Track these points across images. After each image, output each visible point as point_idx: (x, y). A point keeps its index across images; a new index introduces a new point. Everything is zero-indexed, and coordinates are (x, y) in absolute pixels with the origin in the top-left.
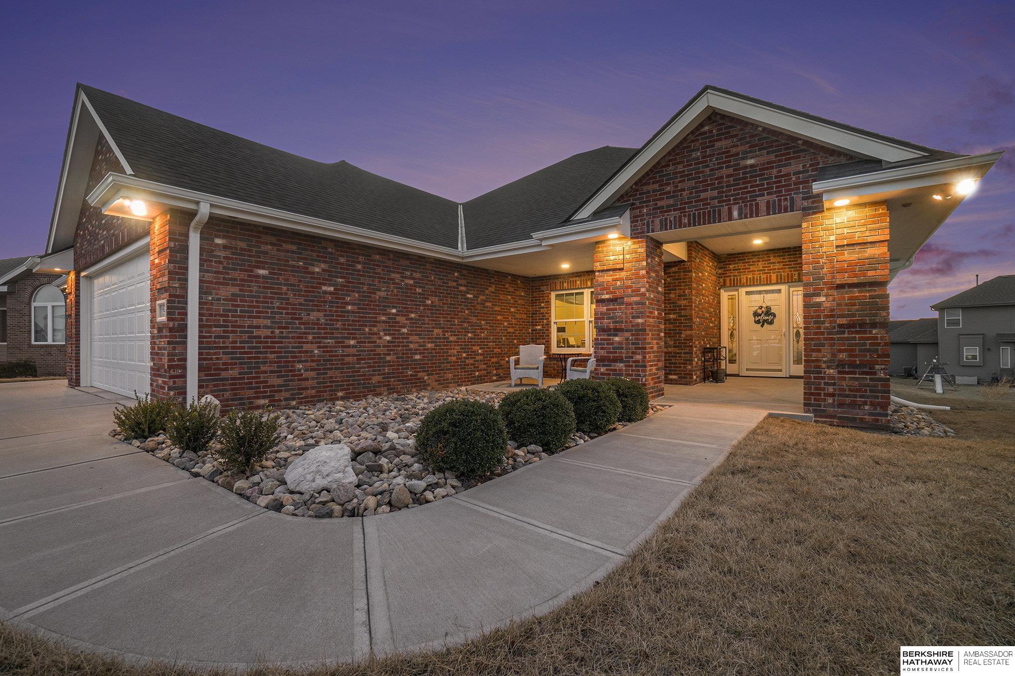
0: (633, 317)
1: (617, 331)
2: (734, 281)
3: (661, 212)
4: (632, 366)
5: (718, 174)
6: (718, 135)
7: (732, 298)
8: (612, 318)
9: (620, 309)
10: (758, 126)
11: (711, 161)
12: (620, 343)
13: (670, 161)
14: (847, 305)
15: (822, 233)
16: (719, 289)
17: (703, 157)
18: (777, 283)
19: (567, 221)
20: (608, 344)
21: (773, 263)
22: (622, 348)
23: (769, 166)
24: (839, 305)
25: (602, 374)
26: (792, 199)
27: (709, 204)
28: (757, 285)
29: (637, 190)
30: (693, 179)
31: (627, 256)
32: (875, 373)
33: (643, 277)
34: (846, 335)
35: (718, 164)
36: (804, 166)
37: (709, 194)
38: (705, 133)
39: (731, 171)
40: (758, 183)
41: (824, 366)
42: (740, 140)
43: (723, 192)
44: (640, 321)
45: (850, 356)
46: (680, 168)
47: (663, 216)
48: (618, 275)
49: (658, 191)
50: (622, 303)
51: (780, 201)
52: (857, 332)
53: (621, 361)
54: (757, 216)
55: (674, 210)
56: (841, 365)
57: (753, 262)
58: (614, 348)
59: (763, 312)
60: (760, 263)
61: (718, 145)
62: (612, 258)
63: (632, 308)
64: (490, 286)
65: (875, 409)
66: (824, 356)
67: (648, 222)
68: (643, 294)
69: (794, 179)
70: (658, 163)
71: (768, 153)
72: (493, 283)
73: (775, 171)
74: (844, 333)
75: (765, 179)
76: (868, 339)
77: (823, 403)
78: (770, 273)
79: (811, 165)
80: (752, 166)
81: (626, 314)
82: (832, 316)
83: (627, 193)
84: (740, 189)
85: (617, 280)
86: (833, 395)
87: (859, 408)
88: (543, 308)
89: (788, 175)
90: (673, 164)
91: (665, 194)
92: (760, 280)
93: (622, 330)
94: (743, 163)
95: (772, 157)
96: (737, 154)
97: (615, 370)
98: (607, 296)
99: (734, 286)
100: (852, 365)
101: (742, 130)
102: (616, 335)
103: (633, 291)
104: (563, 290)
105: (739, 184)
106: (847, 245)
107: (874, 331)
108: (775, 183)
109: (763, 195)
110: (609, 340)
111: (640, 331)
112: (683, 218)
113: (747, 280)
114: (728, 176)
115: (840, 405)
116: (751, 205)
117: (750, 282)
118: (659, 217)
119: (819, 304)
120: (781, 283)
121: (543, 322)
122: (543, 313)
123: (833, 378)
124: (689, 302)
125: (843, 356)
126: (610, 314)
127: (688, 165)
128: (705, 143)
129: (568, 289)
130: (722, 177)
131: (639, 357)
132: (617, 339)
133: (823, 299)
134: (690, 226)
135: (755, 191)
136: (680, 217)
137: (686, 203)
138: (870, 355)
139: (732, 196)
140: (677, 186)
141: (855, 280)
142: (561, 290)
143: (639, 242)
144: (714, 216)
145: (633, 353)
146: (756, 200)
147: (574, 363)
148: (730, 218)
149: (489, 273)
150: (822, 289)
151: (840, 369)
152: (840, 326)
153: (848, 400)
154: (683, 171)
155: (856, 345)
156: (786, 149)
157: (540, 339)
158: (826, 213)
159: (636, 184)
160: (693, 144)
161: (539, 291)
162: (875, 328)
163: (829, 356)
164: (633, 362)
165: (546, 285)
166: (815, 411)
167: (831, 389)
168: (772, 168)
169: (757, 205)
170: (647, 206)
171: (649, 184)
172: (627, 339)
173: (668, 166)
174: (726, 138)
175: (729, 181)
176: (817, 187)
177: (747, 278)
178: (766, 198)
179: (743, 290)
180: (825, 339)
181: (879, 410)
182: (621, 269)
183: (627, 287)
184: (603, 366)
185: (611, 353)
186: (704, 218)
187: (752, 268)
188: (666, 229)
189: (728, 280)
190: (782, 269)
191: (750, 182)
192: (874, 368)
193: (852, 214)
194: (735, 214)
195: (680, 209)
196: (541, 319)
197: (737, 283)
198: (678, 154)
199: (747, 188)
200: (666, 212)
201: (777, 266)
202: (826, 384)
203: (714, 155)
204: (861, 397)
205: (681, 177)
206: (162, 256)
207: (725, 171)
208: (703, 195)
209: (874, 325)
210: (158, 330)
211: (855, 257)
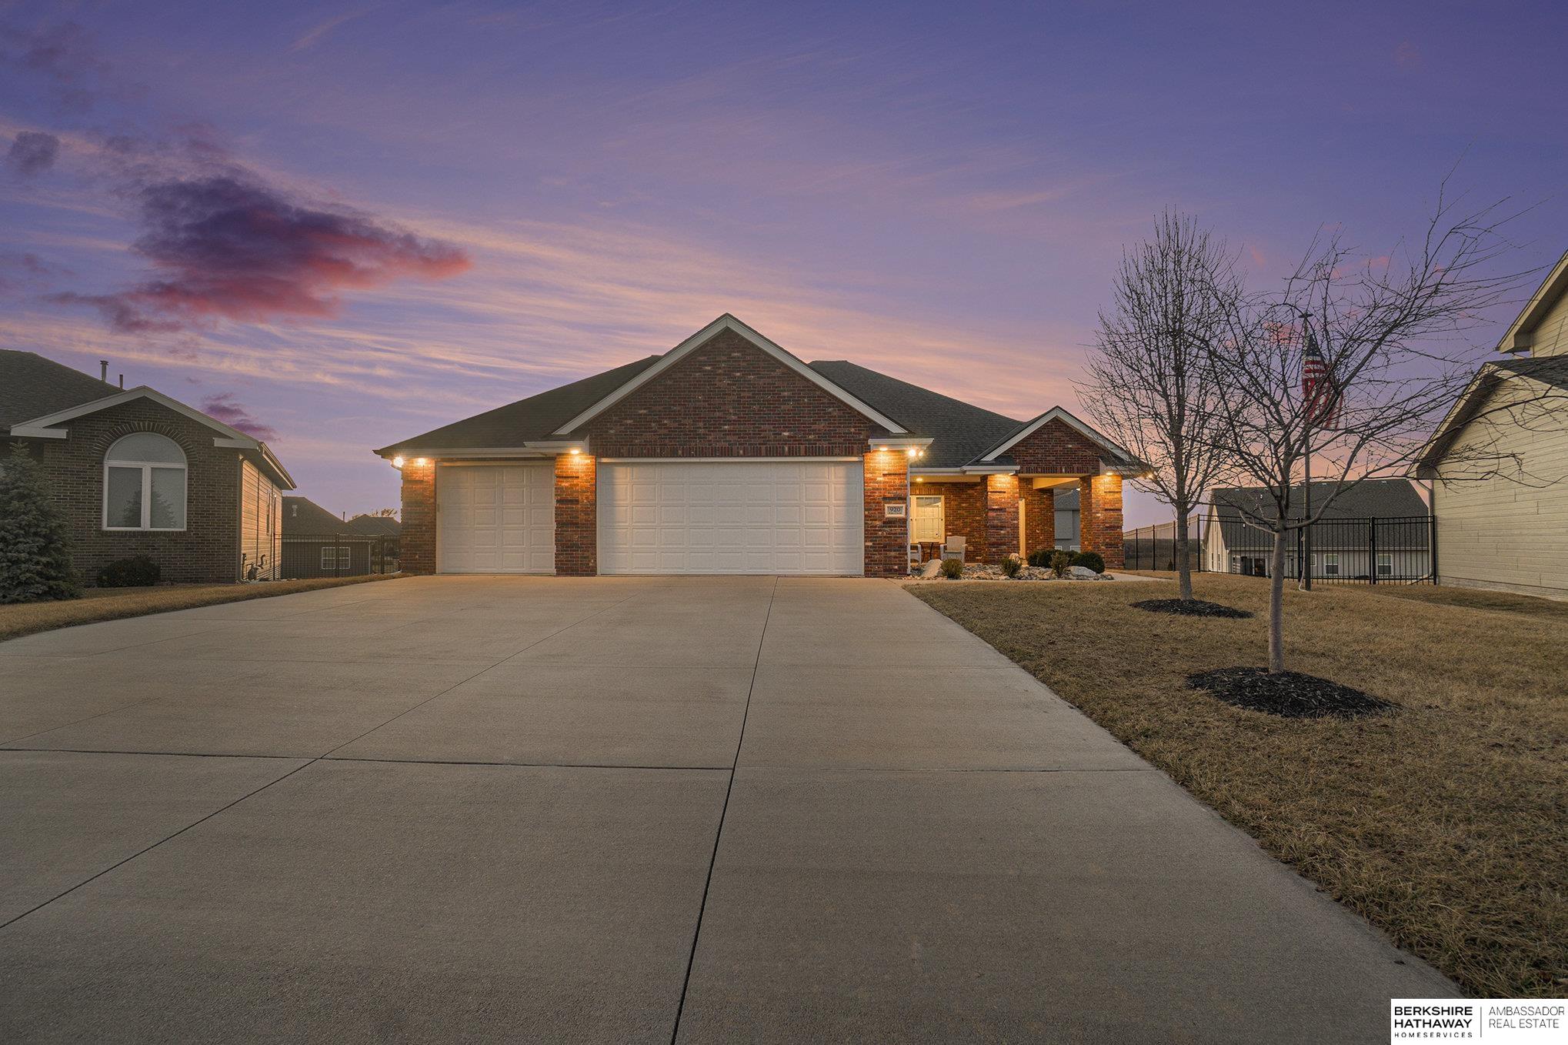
1: (1002, 528)
12: (1004, 534)
13: (1032, 436)
14: (1108, 518)
15: (1098, 486)
20: (997, 535)
22: (1005, 537)
23: (1078, 450)
24: (1105, 518)
26: (1088, 468)
27: (1051, 463)
29: (1013, 449)
30: (1043, 448)
31: (1008, 485)
32: (1119, 548)
33: (1017, 497)
34: (1108, 531)
35: (1056, 443)
36: (1092, 453)
37: (1051, 458)
39: (1061, 448)
40: (1074, 457)
41: (1100, 545)
42: (1067, 434)
43: (1058, 459)
44: (1015, 522)
45: (1110, 540)
46: (1036, 441)
47: (1028, 465)
48: (1002, 495)
49: (1025, 451)
50: (1005, 512)
51: (1083, 467)
52: (1112, 530)
53: (1005, 544)
55: (1034, 463)
56: (1107, 545)
58: (1000, 537)
61: (1055, 434)
63: (1011, 514)
65: (1119, 563)
68: (1017, 508)
69: (1089, 459)
70: (1028, 437)
71: (1077, 444)
73: (1081, 454)
75: (1077, 456)
76: (1116, 533)
79: (1097, 456)
80: (1071, 448)
81: (1007, 517)
82: (1103, 522)
83: (1012, 453)
84: (1065, 459)
87: (1113, 563)
89: (1086, 457)
90: (1033, 439)
91: (1029, 453)
94: (1067, 446)
95: (1079, 446)
96: (1064, 441)
97: (1001, 550)
98: (996, 507)
100: (1111, 544)
101: (1070, 430)
103: (1011, 505)
105: (1065, 456)
106: (1109, 492)
107: (1118, 530)
108: (1080, 458)
109: (1076, 463)
110: (998, 532)
114: (1060, 451)
119: (1098, 517)
125: (1107, 540)
126: (998, 517)
127: (1041, 441)
128: (1049, 431)
131: (1015, 542)
132: (1002, 532)
133: (1099, 515)
134: (1043, 473)
135: (1072, 461)
136: (1037, 467)
137: (1040, 461)
138: (1117, 540)
139: (1062, 461)
140: (1036, 451)
141: (1112, 507)
143: (1015, 477)
144: (1054, 470)
145: (1012, 540)
146: (1072, 466)
148: (1061, 472)
150: (1099, 510)
152: (1106, 527)
153: (1110, 560)
154: (1038, 444)
155: (1112, 536)
156: (1085, 444)
158: (1101, 477)
159: (1015, 445)
160: (1043, 430)
163: (1102, 540)
168: (1080, 452)
172: (1008, 532)
174: (1059, 431)
175: (1060, 454)
176: (1103, 468)
178: (1077, 465)
182: (1005, 491)
183: (1008, 502)
184: (994, 548)
185: (999, 540)
186: (1049, 470)
191: (1070, 456)
193: (1110, 478)
194: (1064, 470)
195: (1037, 463)
198: (1036, 434)
199: (1069, 459)
203: (1053, 438)
204: (1114, 558)
205: (1037, 446)
206: (893, 477)
207: (1058, 448)
208: (1048, 458)
209: (1118, 527)
210: (884, 523)
211: (1111, 497)
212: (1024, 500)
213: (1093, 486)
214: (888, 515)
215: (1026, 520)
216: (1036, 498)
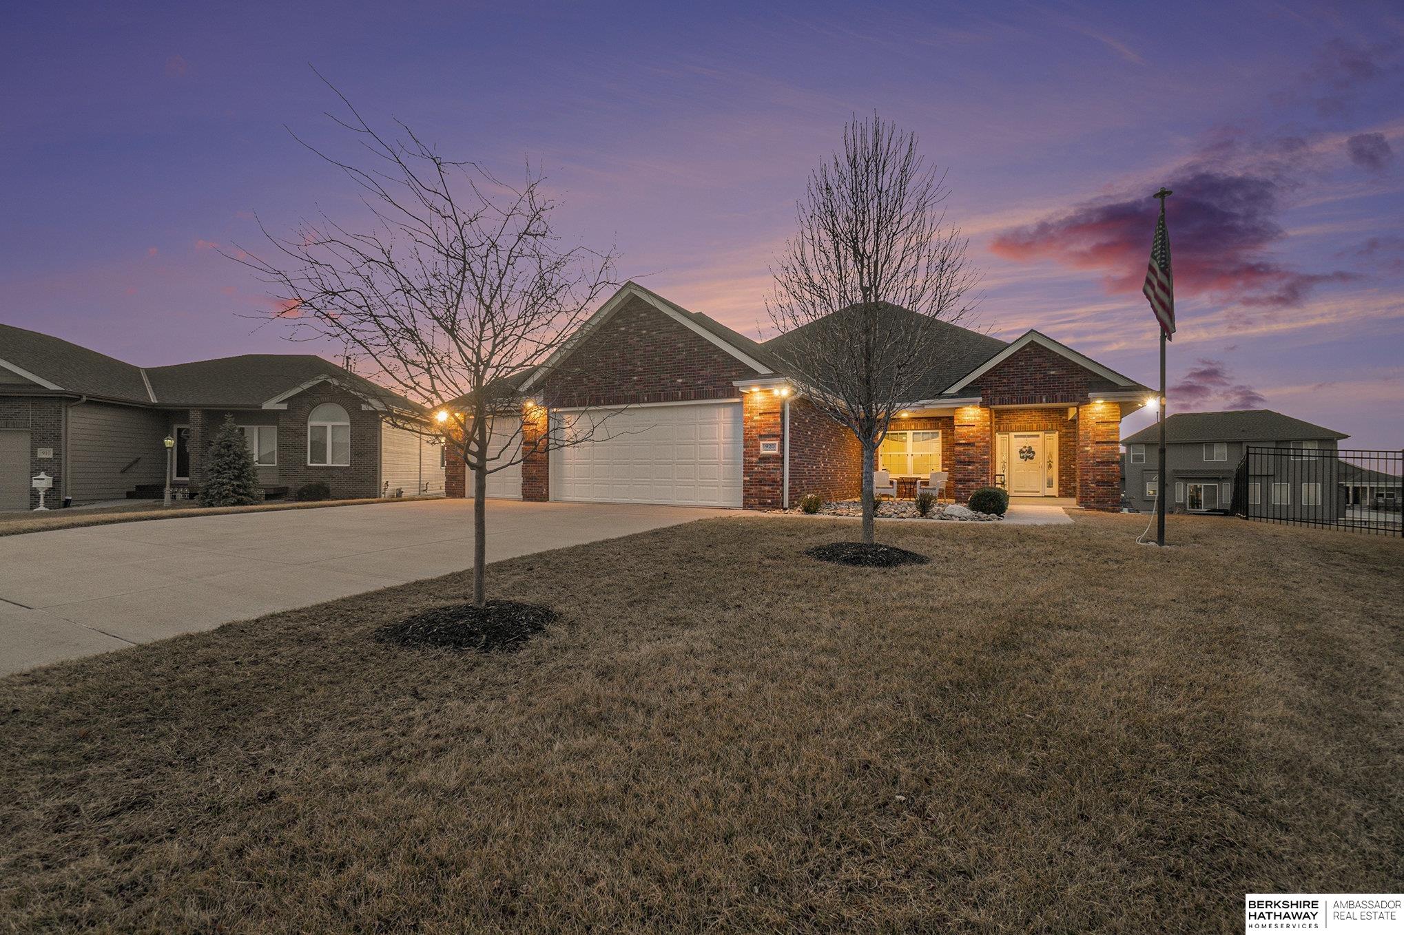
0: (981, 455)
1: (970, 463)
2: (1006, 427)
3: (1001, 394)
4: (980, 484)
5: (1034, 376)
6: (1035, 355)
7: (1003, 440)
11: (1030, 369)
12: (972, 470)
13: (1006, 365)
14: (1101, 452)
15: (1089, 415)
16: (996, 433)
17: (1026, 366)
18: (1037, 431)
19: (940, 395)
20: (964, 471)
21: (1034, 415)
22: (974, 473)
23: (1062, 376)
24: (1097, 452)
25: (959, 489)
26: (1074, 395)
27: (1029, 392)
28: (1023, 431)
29: (985, 379)
30: (1020, 377)
31: (977, 418)
32: (1114, 486)
33: (988, 431)
35: (1034, 371)
36: (1081, 379)
37: (1029, 387)
38: (1027, 352)
39: (1041, 376)
40: (1056, 384)
41: (1089, 483)
42: (1047, 360)
43: (1037, 387)
44: (986, 457)
45: (1102, 477)
46: (1012, 370)
47: (1001, 396)
48: (971, 429)
49: (999, 381)
50: (974, 446)
51: (1068, 395)
52: (1106, 466)
53: (973, 481)
54: (1056, 402)
55: (1008, 393)
56: (1098, 483)
57: (1020, 414)
58: (968, 473)
60: (1025, 415)
61: (1034, 360)
62: (967, 418)
63: (981, 450)
66: (1090, 478)
67: (992, 399)
68: (988, 442)
69: (1076, 385)
70: (998, 365)
71: (1063, 370)
73: (1065, 379)
74: (1099, 466)
75: (1060, 383)
76: (1111, 469)
77: (1089, 500)
78: (1032, 423)
79: (1085, 379)
80: (1053, 375)
81: (976, 452)
82: (1094, 457)
83: (977, 380)
84: (1047, 386)
85: (970, 432)
86: (1094, 497)
87: (1106, 504)
89: (1073, 382)
90: (1008, 367)
91: (1002, 384)
92: (1025, 427)
93: (974, 462)
94: (1048, 372)
95: (1064, 372)
96: (1046, 367)
97: (969, 486)
98: (964, 442)
99: (1006, 430)
100: (1103, 482)
101: (1048, 354)
103: (981, 439)
104: (890, 430)
105: (1046, 384)
106: (1101, 422)
107: (1113, 465)
108: (1066, 386)
109: (1059, 391)
110: (965, 468)
111: (986, 463)
112: (1013, 398)
113: (1015, 427)
114: (1040, 379)
115: (1098, 502)
116: (1053, 395)
117: (1018, 429)
118: (998, 396)
119: (1087, 451)
120: (1040, 430)
123: (1094, 488)
125: (1098, 477)
126: (966, 452)
127: (1017, 369)
129: (898, 430)
130: (1037, 379)
132: (970, 467)
133: (1089, 448)
134: (1017, 404)
135: (1055, 389)
137: (1015, 390)
138: (1112, 477)
139: (1042, 389)
140: (1010, 380)
141: (1105, 440)
143: (986, 411)
144: (1032, 398)
145: (980, 476)
146: (1055, 393)
148: (1041, 402)
150: (1089, 443)
152: (1098, 462)
153: (1101, 499)
154: (1015, 373)
155: (1105, 472)
156: (1072, 368)
158: (1091, 406)
159: (984, 375)
163: (1092, 478)
164: (980, 481)
166: (1085, 506)
167: (1093, 494)
168: (1064, 377)
169: (1056, 395)
170: (991, 390)
171: (992, 376)
172: (977, 468)
174: (1040, 356)
175: (1040, 381)
176: (1090, 395)
178: (1061, 393)
179: (1012, 434)
180: (1090, 469)
181: (1115, 504)
182: (972, 425)
183: (977, 437)
184: (960, 484)
185: (966, 476)
186: (1026, 400)
187: (1019, 419)
188: (1000, 404)
189: (1001, 426)
190: (1040, 420)
191: (1052, 383)
192: (1113, 484)
193: (1102, 407)
194: (1044, 400)
195: (1011, 393)
197: (1008, 429)
199: (1050, 386)
200: (1003, 394)
201: (1037, 418)
205: (1012, 375)
206: (768, 416)
207: (1038, 376)
208: (1025, 387)
209: (1113, 462)
210: (760, 459)
211: (1105, 428)
212: (1057, 433)
213: (1081, 416)
214: (763, 452)
215: (1059, 455)
216: (1072, 430)
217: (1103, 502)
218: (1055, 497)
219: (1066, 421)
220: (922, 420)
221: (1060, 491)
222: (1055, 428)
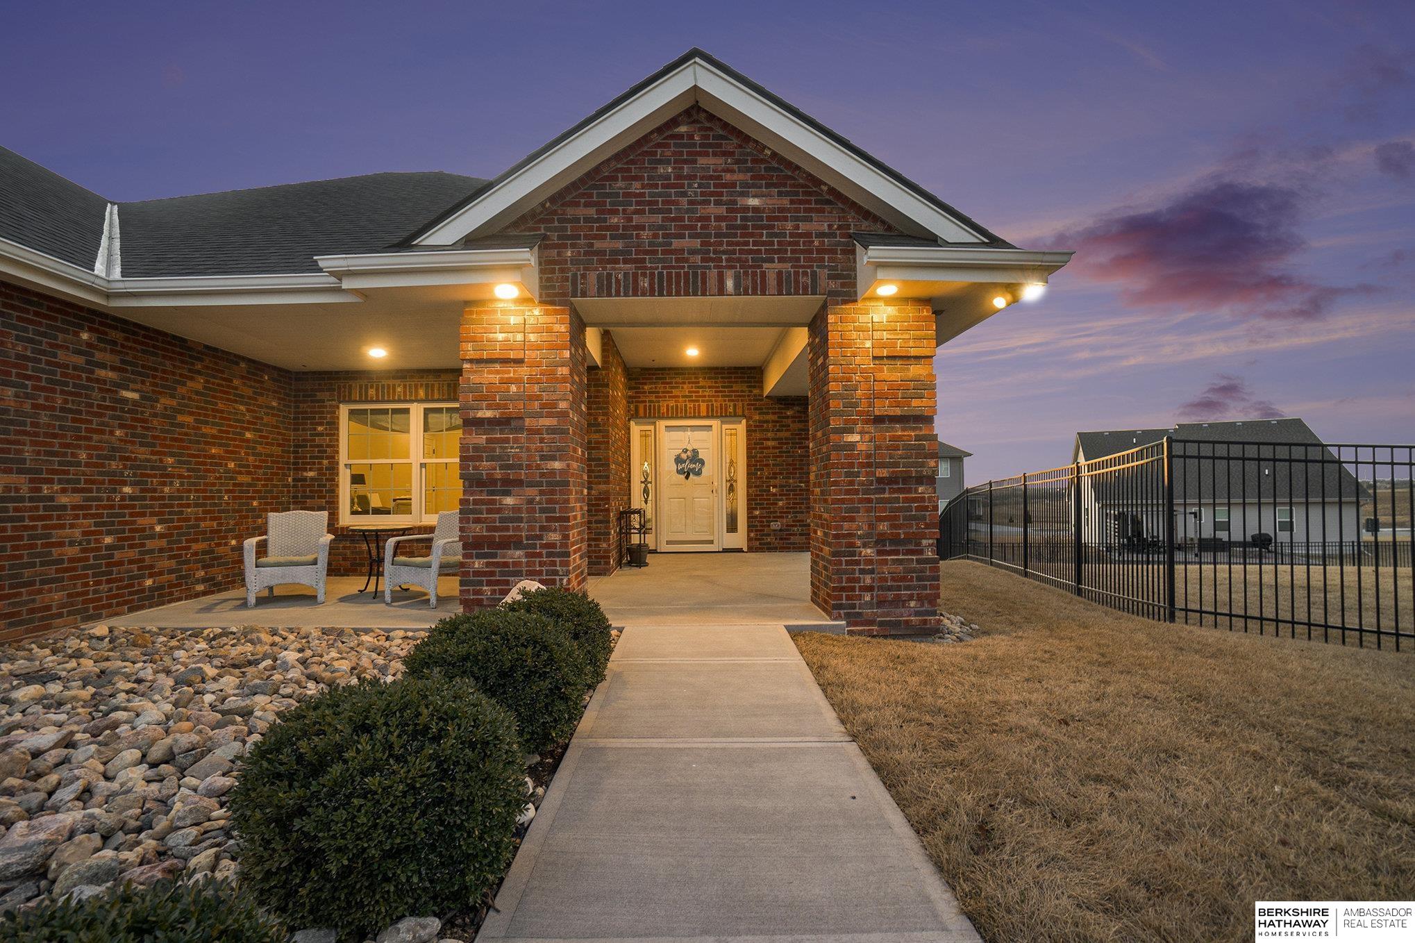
0: (543, 458)
1: (509, 485)
2: (650, 409)
3: (600, 262)
4: (540, 555)
5: (701, 211)
6: (702, 145)
7: (644, 435)
8: (499, 458)
9: (516, 440)
10: (765, 147)
11: (690, 186)
12: (516, 509)
13: (618, 170)
14: (888, 448)
15: (854, 335)
16: (629, 420)
17: (678, 177)
18: (707, 417)
20: (489, 511)
21: (702, 387)
22: (520, 520)
23: (779, 215)
24: (877, 448)
25: (477, 573)
26: (814, 274)
27: (687, 260)
28: (681, 418)
29: (555, 213)
30: (659, 211)
31: (532, 337)
32: (921, 552)
33: (564, 380)
34: (887, 495)
35: (702, 194)
36: (830, 226)
37: (687, 243)
38: (680, 136)
39: (722, 210)
40: (764, 239)
41: (859, 543)
42: (737, 162)
43: (710, 244)
44: (557, 465)
45: (893, 526)
46: (636, 187)
47: (604, 268)
48: (512, 372)
49: (597, 220)
50: (520, 429)
51: (797, 273)
52: (900, 491)
53: (518, 544)
54: (763, 293)
55: (625, 262)
56: (881, 540)
57: (676, 383)
58: (502, 520)
59: (688, 457)
60: (685, 386)
61: (702, 161)
62: (500, 337)
63: (542, 440)
64: (192, 379)
65: (922, 605)
66: (859, 528)
67: (575, 276)
68: (564, 414)
69: (816, 243)
70: (597, 170)
71: (780, 194)
72: (199, 372)
73: (789, 225)
74: (883, 491)
75: (776, 235)
76: (914, 500)
77: (857, 602)
78: (698, 401)
79: (840, 227)
80: (755, 209)
81: (528, 449)
82: (869, 465)
83: (533, 214)
84: (738, 244)
85: (510, 381)
86: (870, 589)
87: (904, 606)
88: (321, 434)
89: (808, 235)
90: (624, 179)
91: (608, 228)
92: (686, 411)
94: (741, 201)
95: (785, 202)
96: (733, 185)
97: (506, 564)
98: (488, 414)
99: (650, 417)
100: (895, 540)
101: (740, 146)
102: (507, 493)
103: (543, 406)
104: (367, 401)
105: (735, 235)
106: (888, 357)
107: (920, 489)
108: (790, 244)
109: (772, 261)
110: (493, 502)
111: (557, 484)
112: (640, 278)
113: (668, 409)
114: (718, 219)
115: (881, 603)
116: (754, 274)
117: (672, 413)
118: (596, 269)
119: (852, 446)
120: (712, 417)
121: (320, 463)
122: (321, 446)
123: (870, 562)
124: (603, 437)
125: (883, 527)
126: (494, 450)
127: (651, 186)
128: (681, 153)
129: (377, 401)
130: (708, 219)
131: (554, 537)
132: (509, 501)
133: (855, 438)
134: (652, 295)
135: (759, 251)
136: (635, 276)
137: (647, 252)
138: (917, 525)
139: (724, 252)
140: (630, 220)
141: (898, 412)
142: (360, 401)
143: (556, 312)
144: (695, 282)
145: (542, 528)
146: (761, 267)
147: (398, 548)
148: (721, 291)
149: (190, 349)
150: (855, 422)
151: (880, 547)
152: (880, 480)
153: (890, 595)
154: (642, 195)
155: (900, 509)
156: (805, 193)
157: (312, 497)
158: (860, 305)
159: (552, 199)
160: (659, 151)
161: (312, 401)
162: (921, 483)
163: (865, 527)
164: (542, 546)
165: (329, 390)
166: (848, 616)
167: (868, 580)
168: (786, 219)
169: (763, 274)
170: (573, 246)
171: (577, 204)
172: (530, 502)
173: (615, 179)
174: (715, 154)
175: (720, 227)
176: (873, 255)
177: (668, 406)
178: (777, 265)
179: (662, 424)
180: (861, 501)
181: (927, 607)
182: (519, 362)
183: (533, 398)
184: (479, 556)
185: (495, 529)
186: (678, 283)
187: (675, 392)
188: (609, 295)
189: (641, 406)
190: (713, 396)
191: (752, 235)
192: (919, 544)
194: (730, 284)
195: (635, 261)
196: (317, 458)
197: (654, 413)
198: (633, 162)
199: (747, 244)
200: (609, 262)
201: (708, 392)
202: (862, 571)
203: (695, 176)
204: (907, 588)
205: (638, 203)
207: (713, 210)
208: (676, 243)
209: (920, 480)
211: (897, 376)
212: (744, 421)
213: (833, 337)
215: (748, 465)
216: (770, 417)
217: (898, 602)
218: (740, 550)
219: (759, 398)
220: (443, 377)
221: (750, 539)
222: (740, 412)
